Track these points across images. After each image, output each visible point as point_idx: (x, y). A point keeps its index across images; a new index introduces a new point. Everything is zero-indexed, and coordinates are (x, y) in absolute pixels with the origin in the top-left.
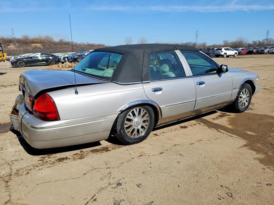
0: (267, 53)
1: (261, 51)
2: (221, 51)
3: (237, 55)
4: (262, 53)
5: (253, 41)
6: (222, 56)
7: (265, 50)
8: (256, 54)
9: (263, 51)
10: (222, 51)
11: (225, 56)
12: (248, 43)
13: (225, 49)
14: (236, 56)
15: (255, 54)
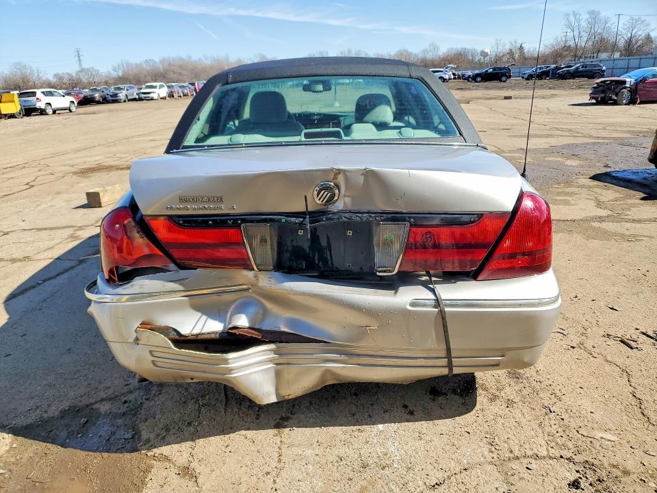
0: (125, 101)
1: (111, 96)
2: (35, 98)
3: (76, 108)
4: (114, 100)
5: (55, 75)
6: (42, 112)
7: (120, 95)
8: (102, 103)
9: (116, 95)
10: (38, 99)
11: (50, 111)
12: (44, 78)
13: (43, 93)
14: (73, 109)
15: (98, 103)
